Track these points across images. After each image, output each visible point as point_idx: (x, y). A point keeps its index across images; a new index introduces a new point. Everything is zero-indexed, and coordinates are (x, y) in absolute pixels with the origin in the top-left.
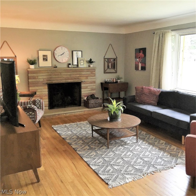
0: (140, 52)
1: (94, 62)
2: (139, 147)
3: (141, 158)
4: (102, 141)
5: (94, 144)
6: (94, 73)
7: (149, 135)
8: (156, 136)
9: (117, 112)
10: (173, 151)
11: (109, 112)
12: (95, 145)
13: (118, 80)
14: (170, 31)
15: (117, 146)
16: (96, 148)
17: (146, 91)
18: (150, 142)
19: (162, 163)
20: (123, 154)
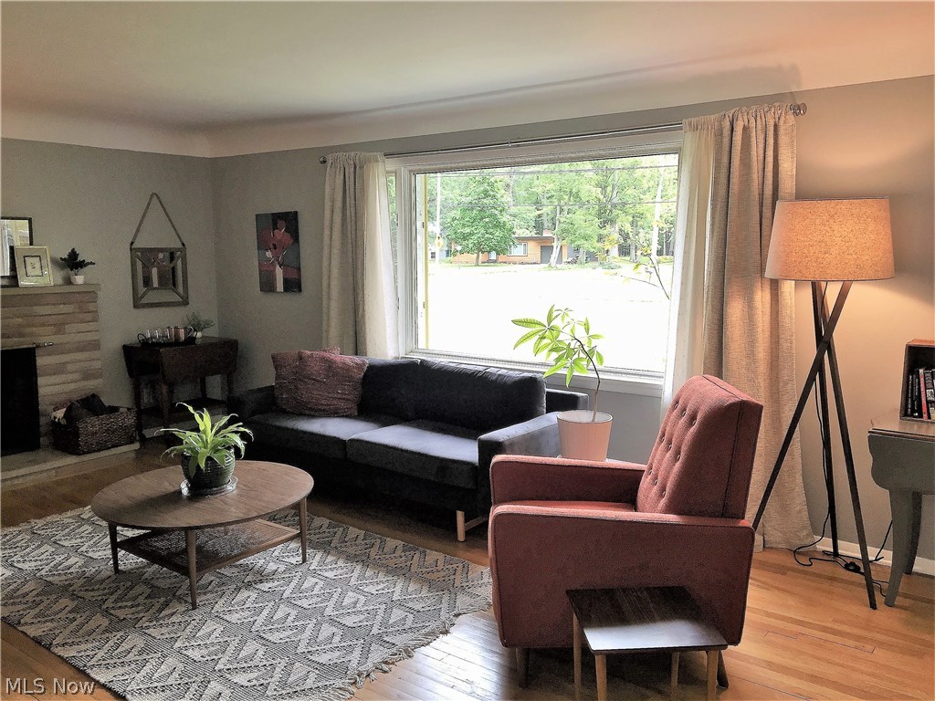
0: (275, 227)
1: (88, 264)
2: (316, 580)
3: (332, 621)
4: (162, 584)
5: (129, 604)
6: (91, 307)
7: (341, 529)
8: (369, 526)
9: (221, 459)
10: (435, 570)
11: (185, 460)
12: (132, 606)
13: (195, 330)
14: (379, 156)
15: (228, 592)
16: (141, 615)
17: (315, 368)
18: (351, 550)
19: (409, 623)
20: (260, 619)
